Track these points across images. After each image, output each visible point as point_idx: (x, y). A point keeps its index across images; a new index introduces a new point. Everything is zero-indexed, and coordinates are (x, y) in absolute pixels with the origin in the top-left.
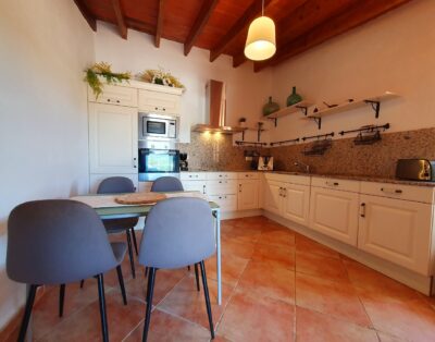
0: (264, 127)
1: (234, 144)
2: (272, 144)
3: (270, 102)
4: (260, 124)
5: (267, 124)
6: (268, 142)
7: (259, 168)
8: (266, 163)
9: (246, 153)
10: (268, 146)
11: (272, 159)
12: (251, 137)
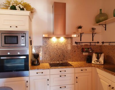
0: (96, 31)
1: (74, 44)
2: (103, 43)
3: (101, 13)
4: (93, 29)
5: (99, 28)
6: (100, 41)
7: (93, 62)
8: (98, 58)
9: (83, 50)
10: (100, 44)
11: (103, 55)
12: (87, 39)
